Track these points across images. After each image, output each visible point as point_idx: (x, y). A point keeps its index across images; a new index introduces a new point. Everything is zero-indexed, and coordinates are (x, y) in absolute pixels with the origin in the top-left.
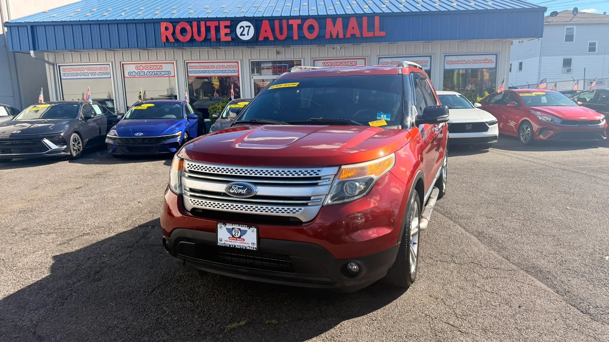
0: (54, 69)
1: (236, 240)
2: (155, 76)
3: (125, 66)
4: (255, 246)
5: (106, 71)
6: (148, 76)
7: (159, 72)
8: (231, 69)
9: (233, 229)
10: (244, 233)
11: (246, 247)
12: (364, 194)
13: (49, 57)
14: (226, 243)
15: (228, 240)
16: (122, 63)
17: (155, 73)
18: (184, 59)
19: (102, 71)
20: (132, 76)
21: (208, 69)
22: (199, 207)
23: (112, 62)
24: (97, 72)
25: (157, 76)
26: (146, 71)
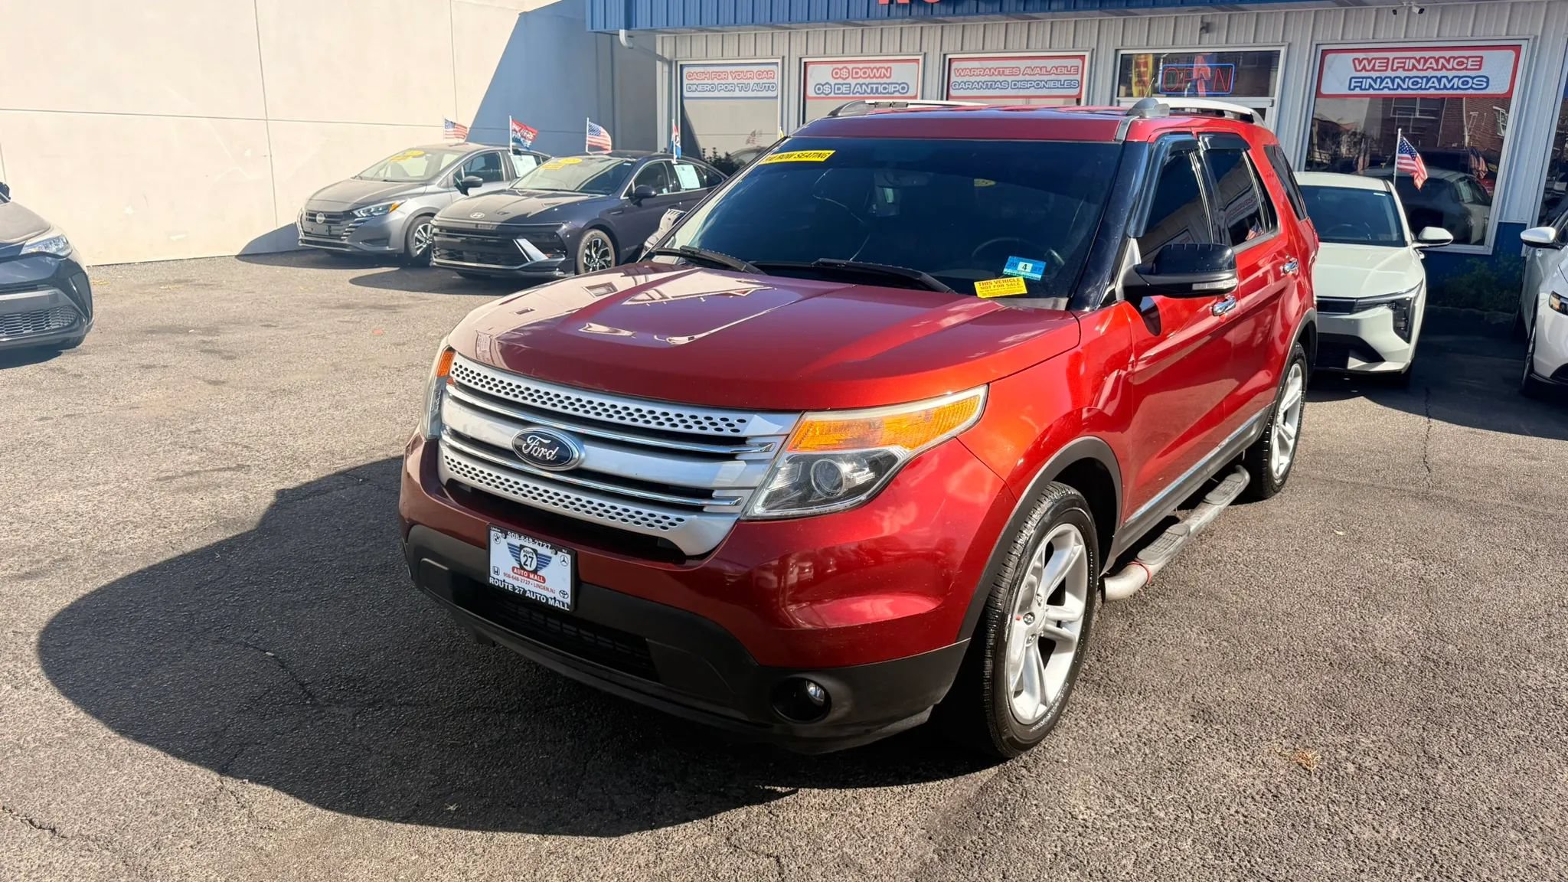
0: (670, 72)
1: (528, 577)
2: (872, 95)
3: (810, 68)
4: (568, 600)
5: (771, 81)
6: (858, 95)
7: (882, 84)
8: (1062, 78)
9: (522, 547)
10: (544, 561)
11: (547, 599)
12: (863, 497)
13: (664, 46)
14: (507, 580)
15: (512, 574)
16: (804, 60)
17: (872, 88)
18: (943, 49)
19: (761, 81)
20: (823, 95)
21: (1001, 78)
22: (467, 480)
23: (783, 57)
24: (751, 82)
25: (877, 95)
26: (853, 82)
